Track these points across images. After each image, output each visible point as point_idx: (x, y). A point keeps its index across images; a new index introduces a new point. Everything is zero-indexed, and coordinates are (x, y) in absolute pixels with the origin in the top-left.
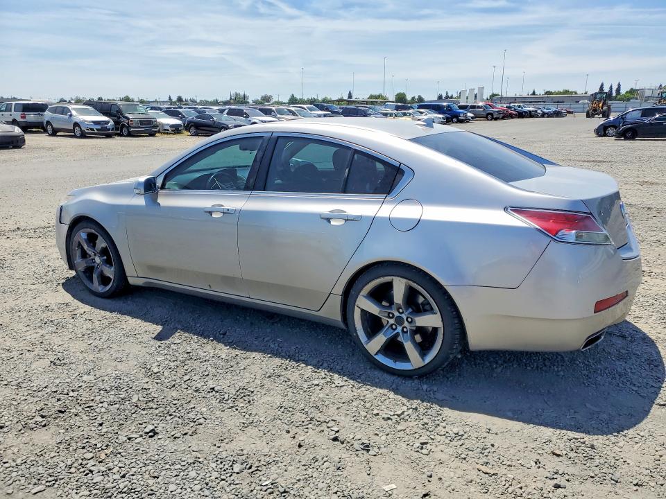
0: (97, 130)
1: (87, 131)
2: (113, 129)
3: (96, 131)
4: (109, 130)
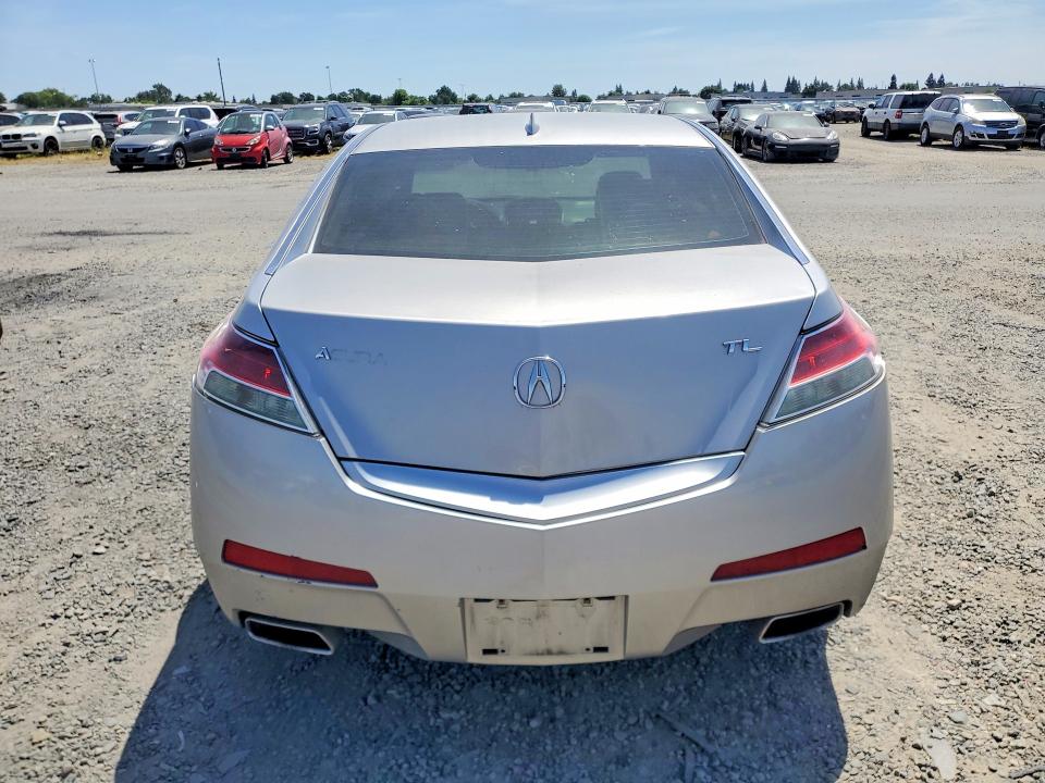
0: (989, 136)
1: (971, 138)
2: (1019, 136)
3: (987, 139)
4: (1012, 136)
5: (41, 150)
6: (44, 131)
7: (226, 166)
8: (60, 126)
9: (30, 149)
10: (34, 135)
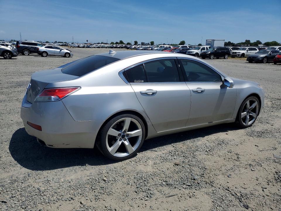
5: (240, 56)
6: (242, 52)
7: (277, 64)
8: (247, 51)
9: (238, 56)
10: (240, 53)
